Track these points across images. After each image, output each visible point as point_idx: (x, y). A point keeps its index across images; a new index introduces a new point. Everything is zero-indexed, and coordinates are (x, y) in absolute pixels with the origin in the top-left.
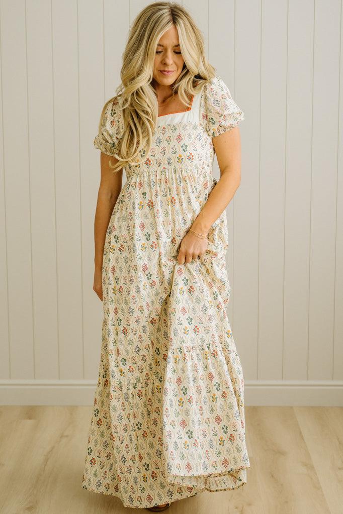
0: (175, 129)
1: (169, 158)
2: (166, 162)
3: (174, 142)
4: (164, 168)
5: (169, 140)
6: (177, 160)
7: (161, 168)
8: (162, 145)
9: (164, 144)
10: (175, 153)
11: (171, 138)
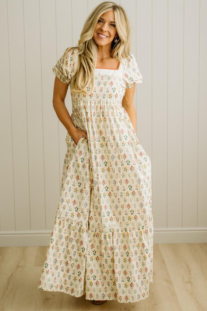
0: (110, 78)
1: (104, 95)
2: (102, 96)
3: (108, 86)
4: (100, 100)
5: (105, 84)
6: (109, 96)
7: (99, 99)
8: (101, 86)
9: (102, 86)
10: (108, 92)
11: (107, 83)
